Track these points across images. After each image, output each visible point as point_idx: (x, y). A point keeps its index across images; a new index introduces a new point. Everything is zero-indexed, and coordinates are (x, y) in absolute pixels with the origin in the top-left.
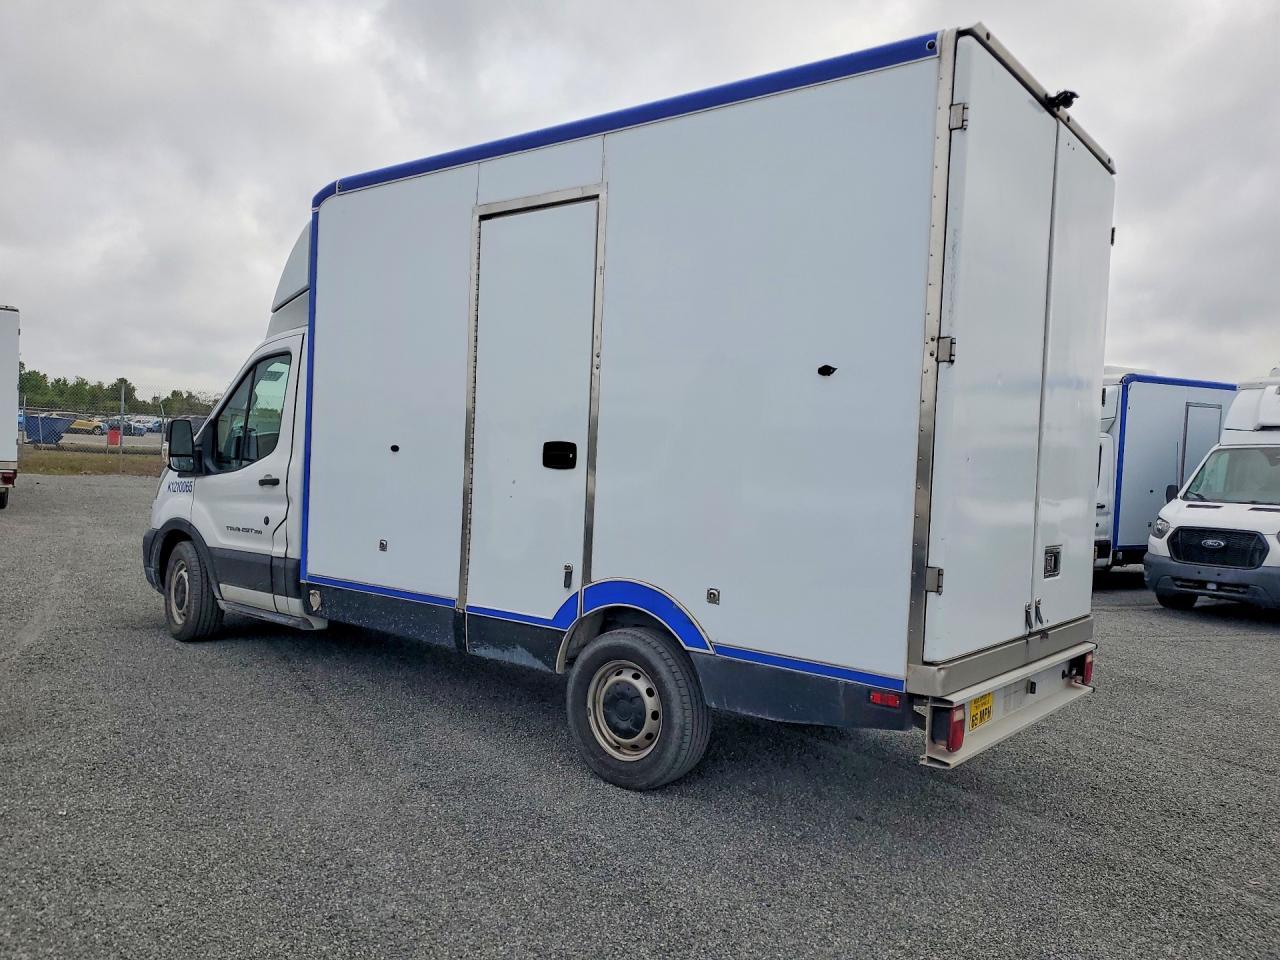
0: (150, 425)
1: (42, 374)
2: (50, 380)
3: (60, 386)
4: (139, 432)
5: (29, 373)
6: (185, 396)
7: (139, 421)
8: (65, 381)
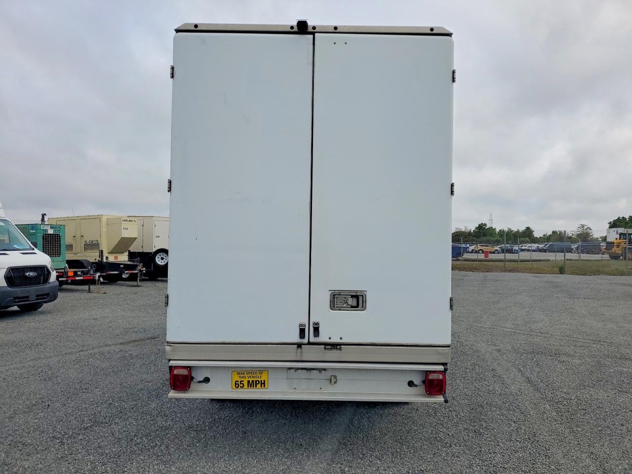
0: (534, 248)
1: (494, 228)
2: (497, 230)
3: (502, 233)
4: (516, 252)
5: (489, 228)
6: (558, 233)
7: (529, 247)
8: (503, 230)
